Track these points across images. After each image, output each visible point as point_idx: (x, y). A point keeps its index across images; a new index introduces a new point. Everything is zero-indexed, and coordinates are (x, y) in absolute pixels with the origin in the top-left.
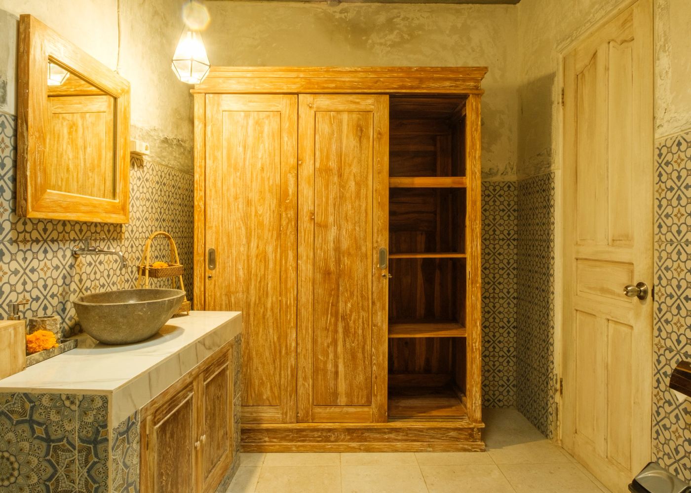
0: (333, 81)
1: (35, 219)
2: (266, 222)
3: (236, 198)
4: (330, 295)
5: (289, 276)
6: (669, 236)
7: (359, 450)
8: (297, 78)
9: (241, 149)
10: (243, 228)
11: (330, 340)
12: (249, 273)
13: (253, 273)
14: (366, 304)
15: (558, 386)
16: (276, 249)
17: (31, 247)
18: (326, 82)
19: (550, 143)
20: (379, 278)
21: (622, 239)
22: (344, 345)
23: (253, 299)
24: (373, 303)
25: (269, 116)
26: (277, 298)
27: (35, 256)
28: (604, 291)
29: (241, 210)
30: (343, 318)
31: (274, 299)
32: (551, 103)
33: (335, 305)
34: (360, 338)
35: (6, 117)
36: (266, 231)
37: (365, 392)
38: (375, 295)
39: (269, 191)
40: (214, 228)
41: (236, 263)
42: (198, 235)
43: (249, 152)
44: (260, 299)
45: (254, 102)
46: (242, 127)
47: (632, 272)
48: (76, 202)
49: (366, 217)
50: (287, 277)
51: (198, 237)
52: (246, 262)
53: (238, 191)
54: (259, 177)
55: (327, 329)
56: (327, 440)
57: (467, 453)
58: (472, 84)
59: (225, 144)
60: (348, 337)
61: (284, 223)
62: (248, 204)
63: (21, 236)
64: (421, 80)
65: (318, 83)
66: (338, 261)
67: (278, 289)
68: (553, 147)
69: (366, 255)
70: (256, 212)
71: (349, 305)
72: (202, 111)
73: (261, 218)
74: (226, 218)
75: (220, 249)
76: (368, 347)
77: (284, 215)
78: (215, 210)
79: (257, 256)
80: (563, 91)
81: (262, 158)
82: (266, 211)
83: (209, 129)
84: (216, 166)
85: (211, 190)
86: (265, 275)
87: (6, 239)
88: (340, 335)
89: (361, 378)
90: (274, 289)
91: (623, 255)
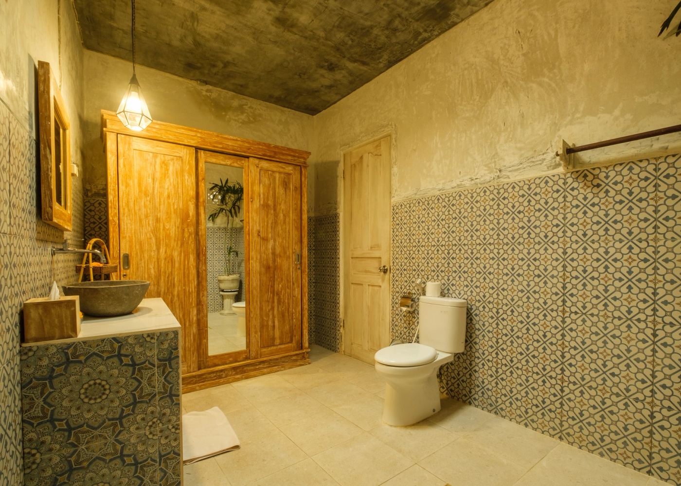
0: (221, 143)
2: (172, 234)
3: (147, 216)
4: (270, 281)
5: (190, 272)
6: (397, 244)
7: (242, 379)
8: (194, 136)
9: (150, 180)
10: (153, 239)
11: (270, 307)
12: (159, 271)
13: (162, 271)
14: (289, 285)
15: (342, 324)
16: (181, 253)
18: (216, 142)
19: (336, 198)
20: (296, 269)
21: (375, 247)
22: (278, 310)
23: (163, 290)
24: (293, 284)
25: (173, 159)
26: (182, 288)
28: (366, 272)
29: (151, 225)
30: (278, 294)
31: (180, 289)
32: (337, 177)
33: (273, 286)
34: (287, 304)
36: (172, 242)
37: (289, 335)
38: (294, 279)
39: (174, 212)
40: (128, 239)
41: (148, 264)
42: (113, 243)
43: (157, 185)
44: (168, 289)
45: (161, 147)
46: (151, 164)
47: (381, 261)
49: (289, 235)
50: (189, 273)
51: (113, 245)
52: (156, 263)
53: (149, 211)
54: (166, 202)
55: (268, 301)
56: (220, 377)
57: (302, 367)
58: (302, 160)
59: (136, 175)
60: (280, 304)
61: (186, 235)
62: (157, 221)
64: (275, 153)
65: (210, 143)
66: (274, 261)
67: (183, 282)
68: (338, 199)
69: (289, 256)
70: (164, 227)
71: (280, 286)
72: (114, 147)
73: (168, 232)
74: (138, 231)
75: (133, 254)
76: (291, 310)
77: (186, 230)
78: (128, 225)
79: (165, 259)
80: (344, 171)
81: (168, 189)
82: (172, 227)
83: (121, 161)
84: (129, 191)
85: (124, 209)
86: (172, 272)
88: (276, 304)
89: (287, 327)
90: (179, 281)
91: (376, 254)
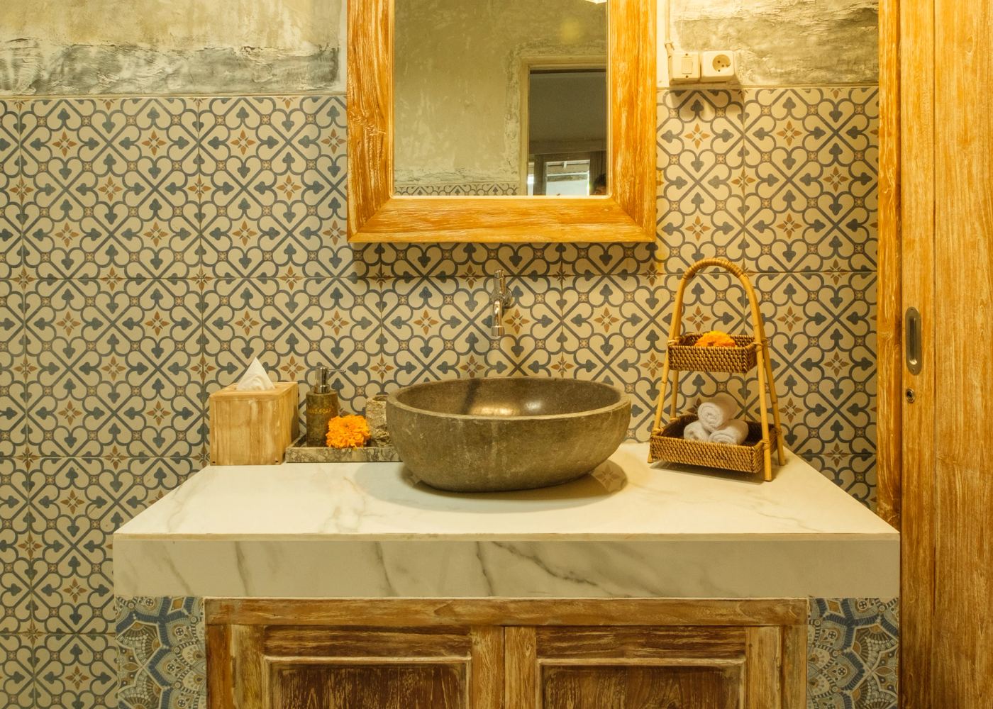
1: (401, 243)
3: (965, 142)
10: (982, 246)
17: (394, 286)
27: (403, 300)
29: (976, 183)
35: (337, 100)
40: (917, 247)
41: (965, 364)
48: (467, 210)
51: (883, 272)
53: (970, 118)
63: (374, 271)
84: (921, 52)
87: (345, 274)
